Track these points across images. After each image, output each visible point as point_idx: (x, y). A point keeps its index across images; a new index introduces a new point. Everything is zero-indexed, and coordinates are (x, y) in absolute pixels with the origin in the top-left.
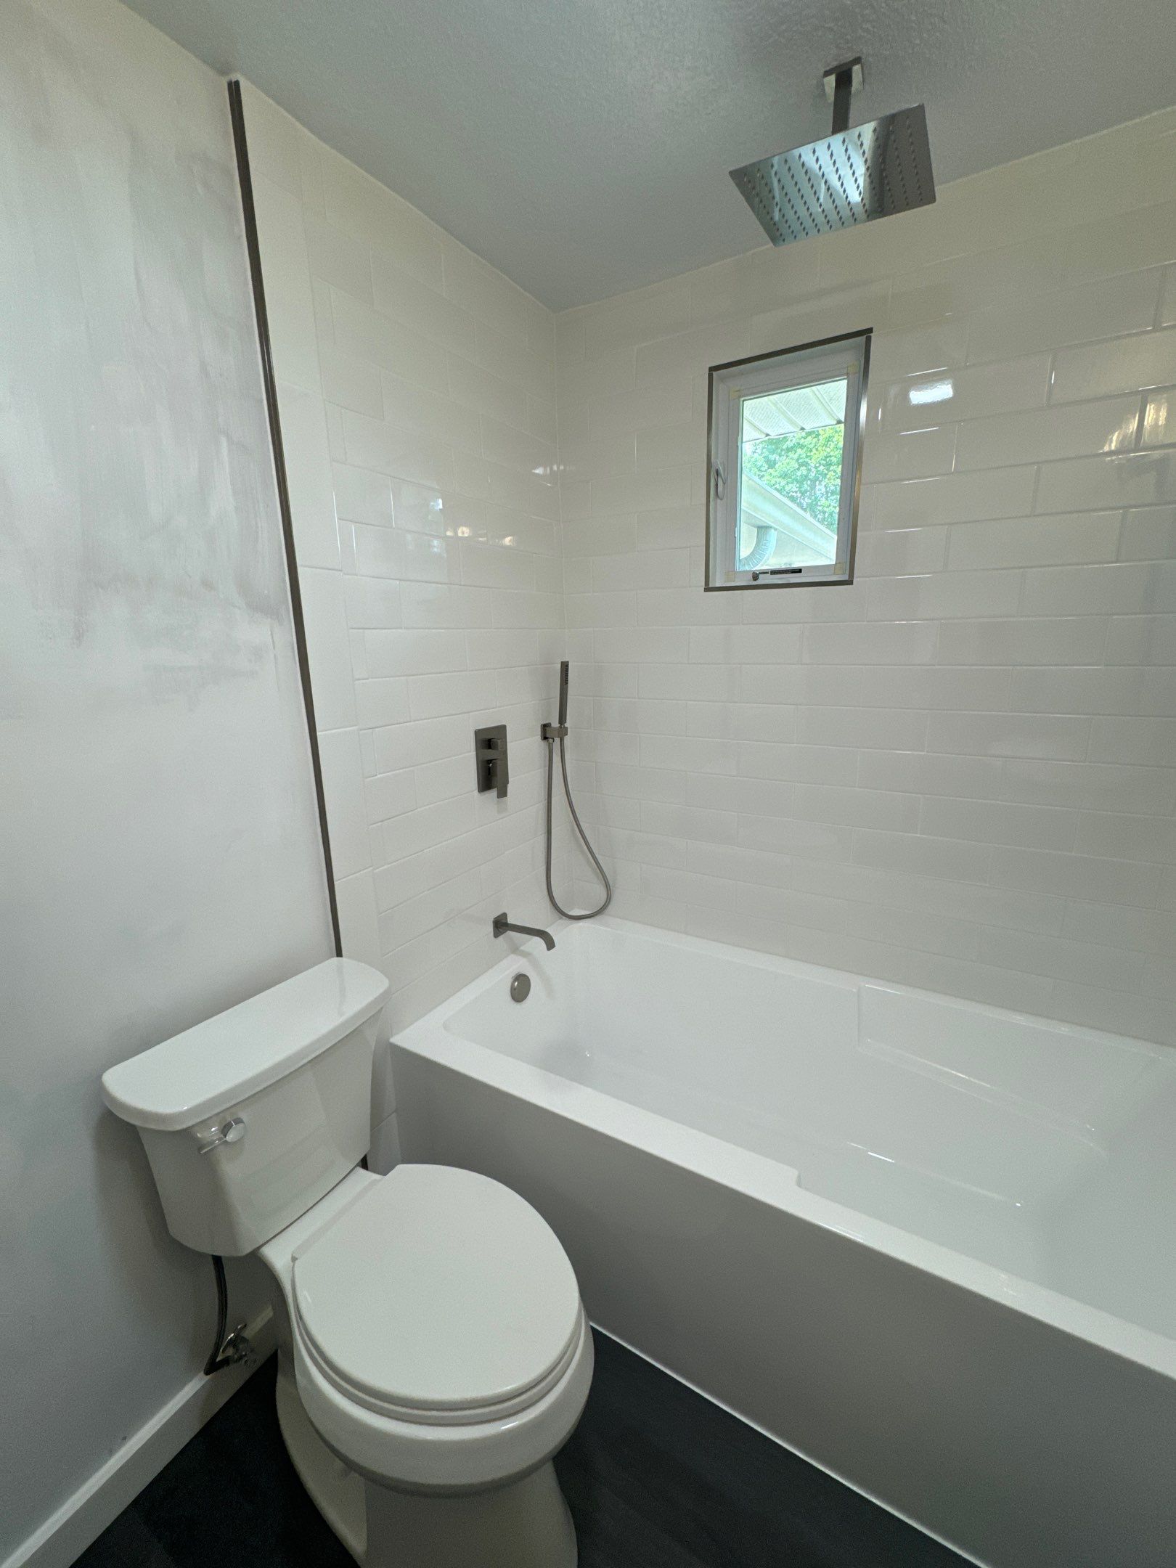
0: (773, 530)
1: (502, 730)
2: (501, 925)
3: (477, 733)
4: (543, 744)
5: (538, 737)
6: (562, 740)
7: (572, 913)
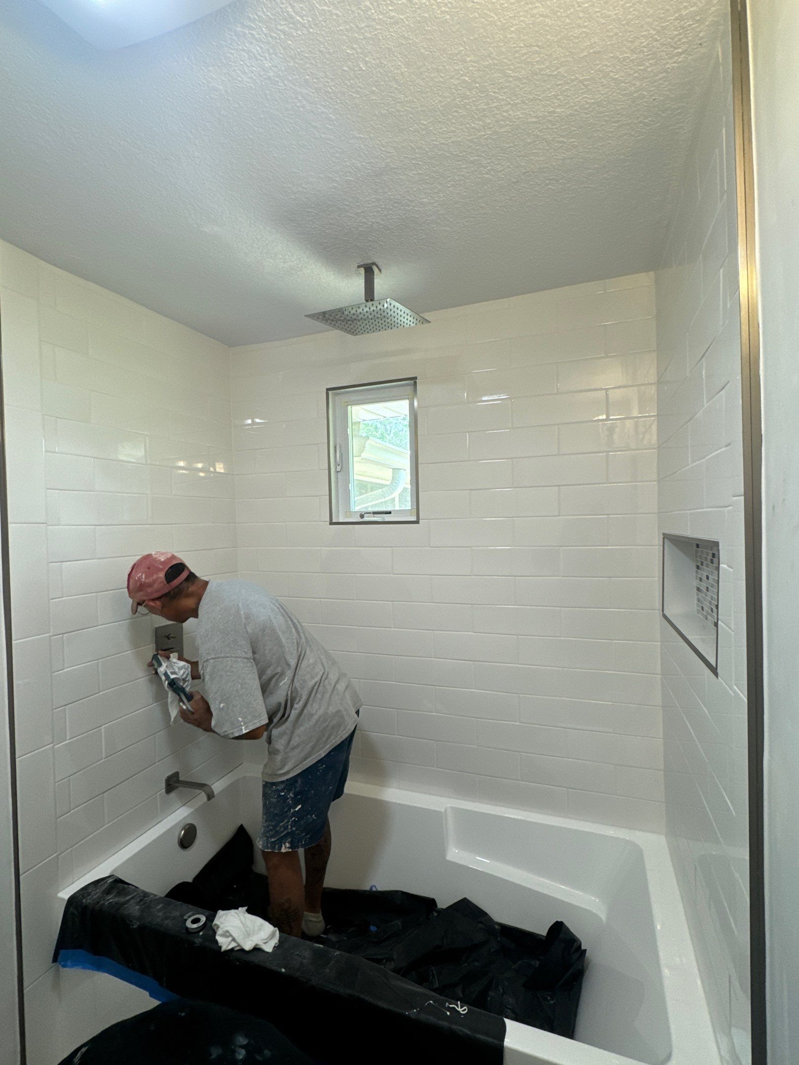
2: (172, 782)
3: (157, 630)
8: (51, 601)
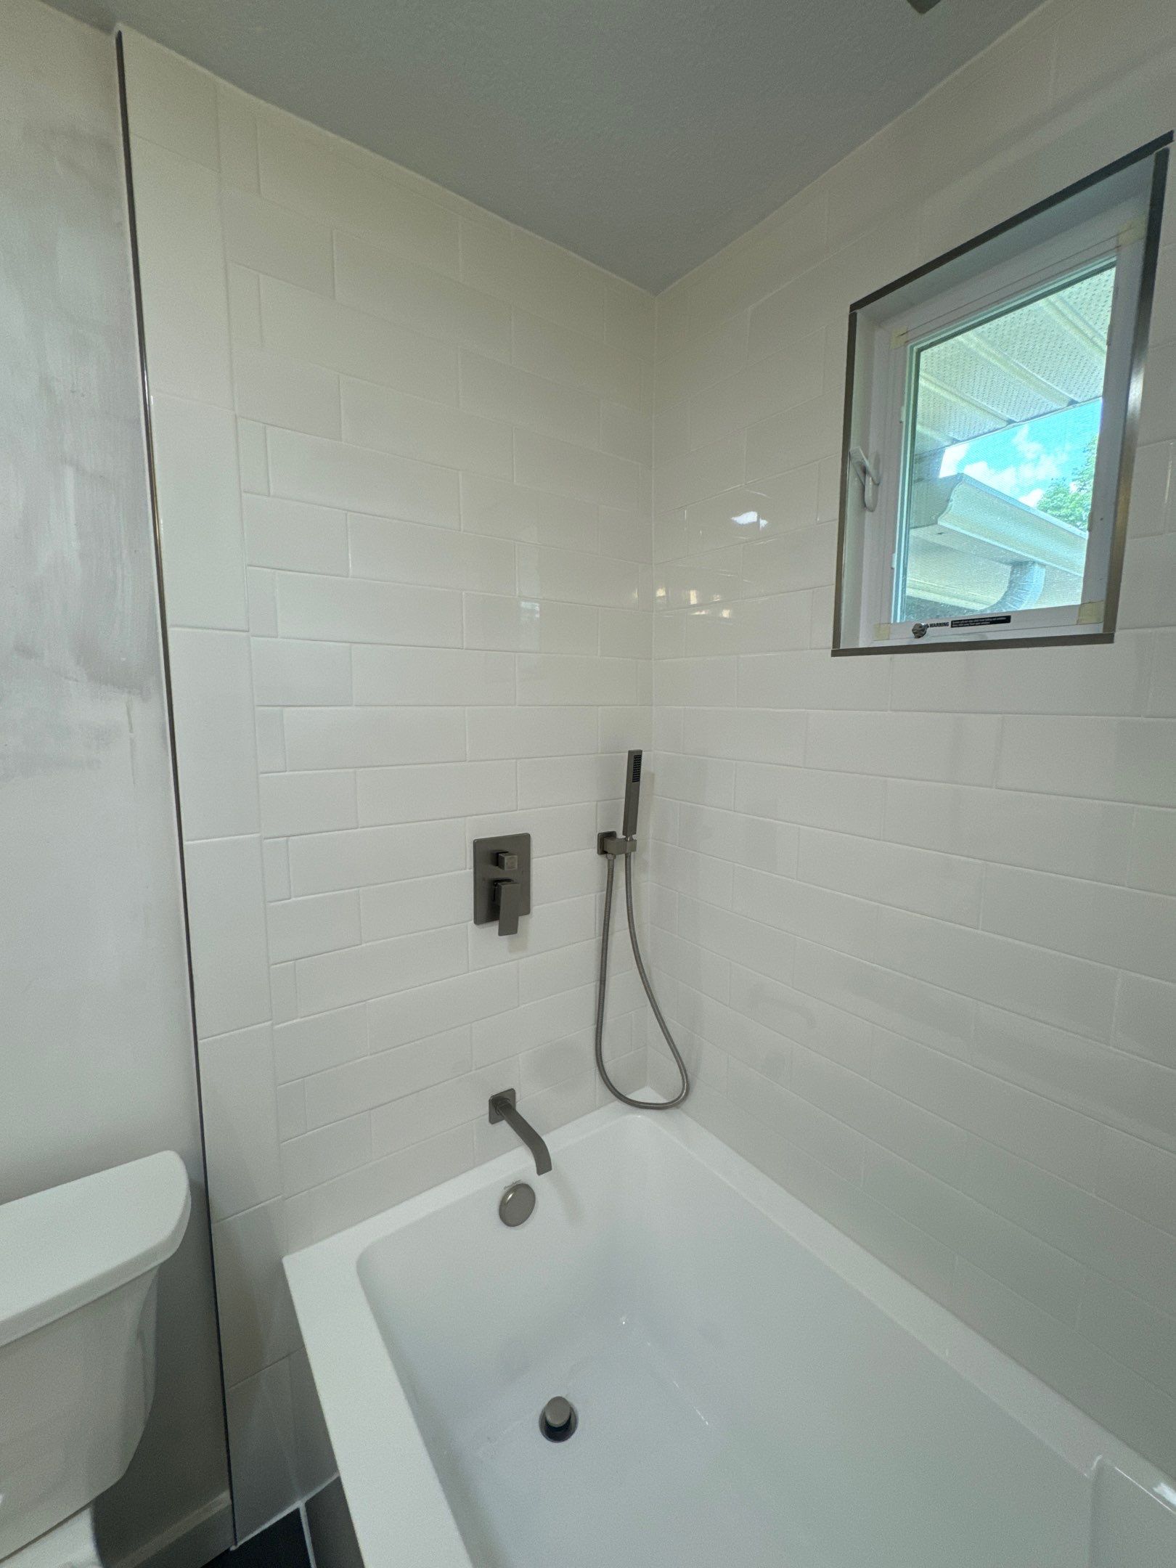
0: (1037, 567)
1: (522, 843)
2: (502, 1106)
3: (478, 844)
4: (602, 860)
5: (593, 851)
6: (628, 857)
7: (636, 1096)
8: (261, 776)
